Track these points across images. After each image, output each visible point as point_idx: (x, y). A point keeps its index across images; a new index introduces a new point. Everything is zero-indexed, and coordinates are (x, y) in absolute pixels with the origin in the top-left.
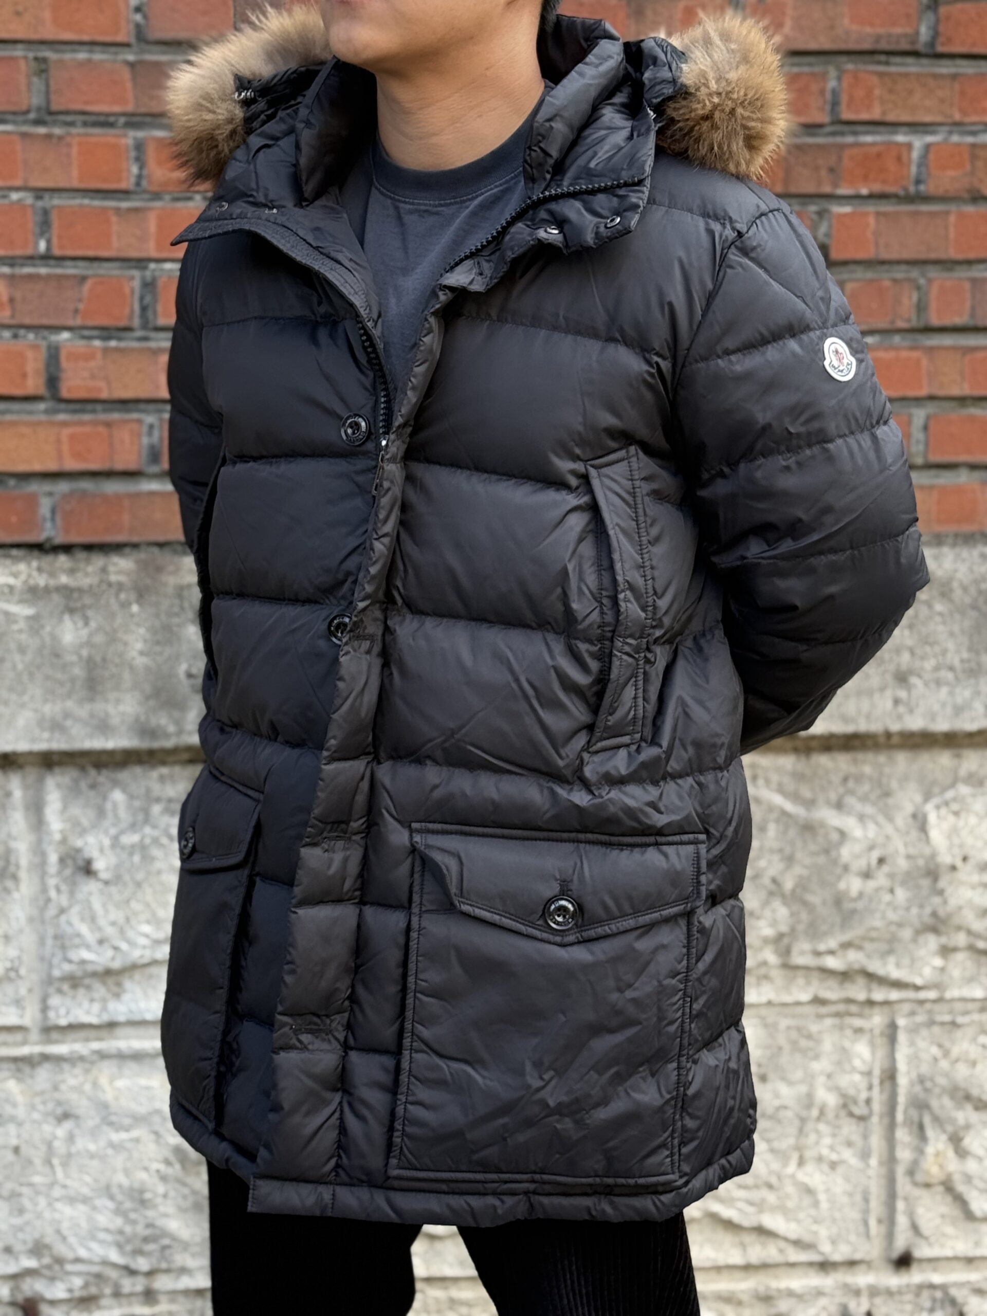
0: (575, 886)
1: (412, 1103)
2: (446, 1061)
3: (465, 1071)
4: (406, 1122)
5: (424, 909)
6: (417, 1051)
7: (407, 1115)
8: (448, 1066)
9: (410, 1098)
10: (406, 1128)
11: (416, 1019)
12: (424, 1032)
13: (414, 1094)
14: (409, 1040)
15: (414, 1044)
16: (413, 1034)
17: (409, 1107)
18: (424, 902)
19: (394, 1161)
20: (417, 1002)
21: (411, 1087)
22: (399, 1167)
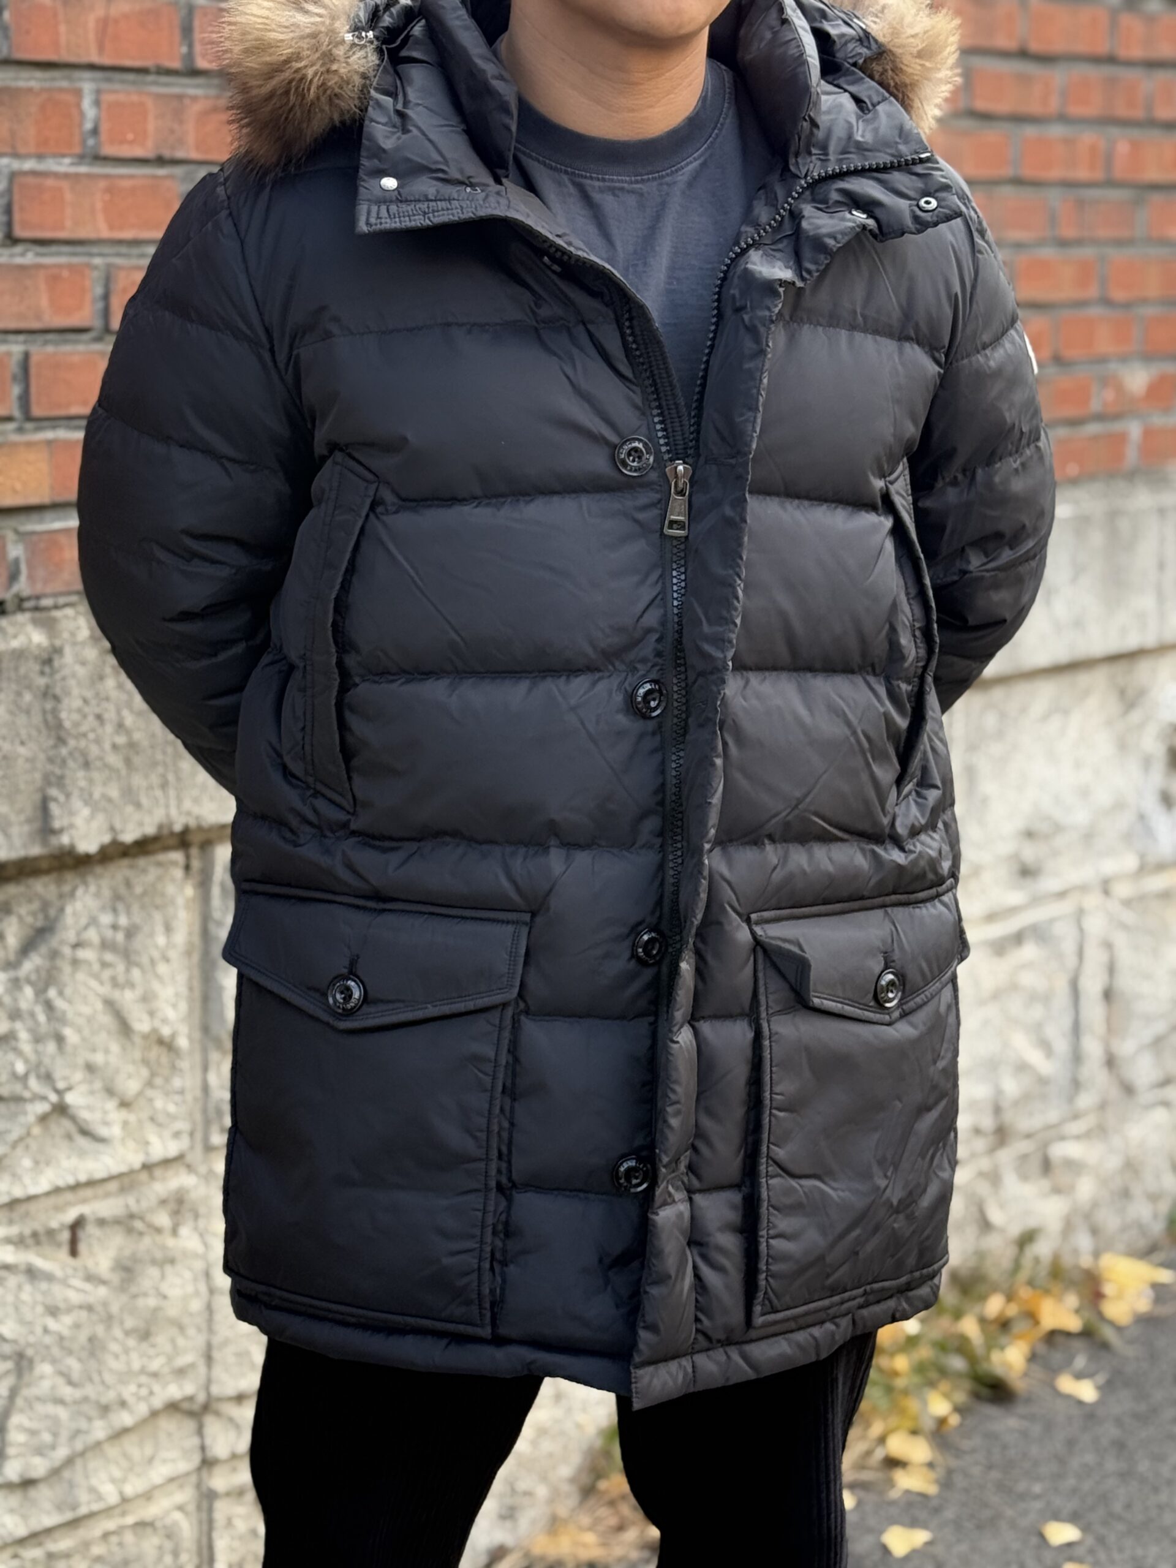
0: (896, 955)
1: (773, 1238)
2: (797, 1180)
3: (818, 1188)
4: (770, 1260)
5: (771, 1011)
6: (772, 1177)
7: (771, 1252)
8: (801, 1186)
9: (772, 1232)
10: (772, 1267)
11: (771, 1140)
12: (780, 1153)
13: (775, 1227)
14: (764, 1166)
15: (770, 1169)
16: (768, 1156)
17: (772, 1241)
18: (770, 1004)
19: (757, 1309)
20: (773, 1119)
21: (772, 1219)
22: (763, 1314)
